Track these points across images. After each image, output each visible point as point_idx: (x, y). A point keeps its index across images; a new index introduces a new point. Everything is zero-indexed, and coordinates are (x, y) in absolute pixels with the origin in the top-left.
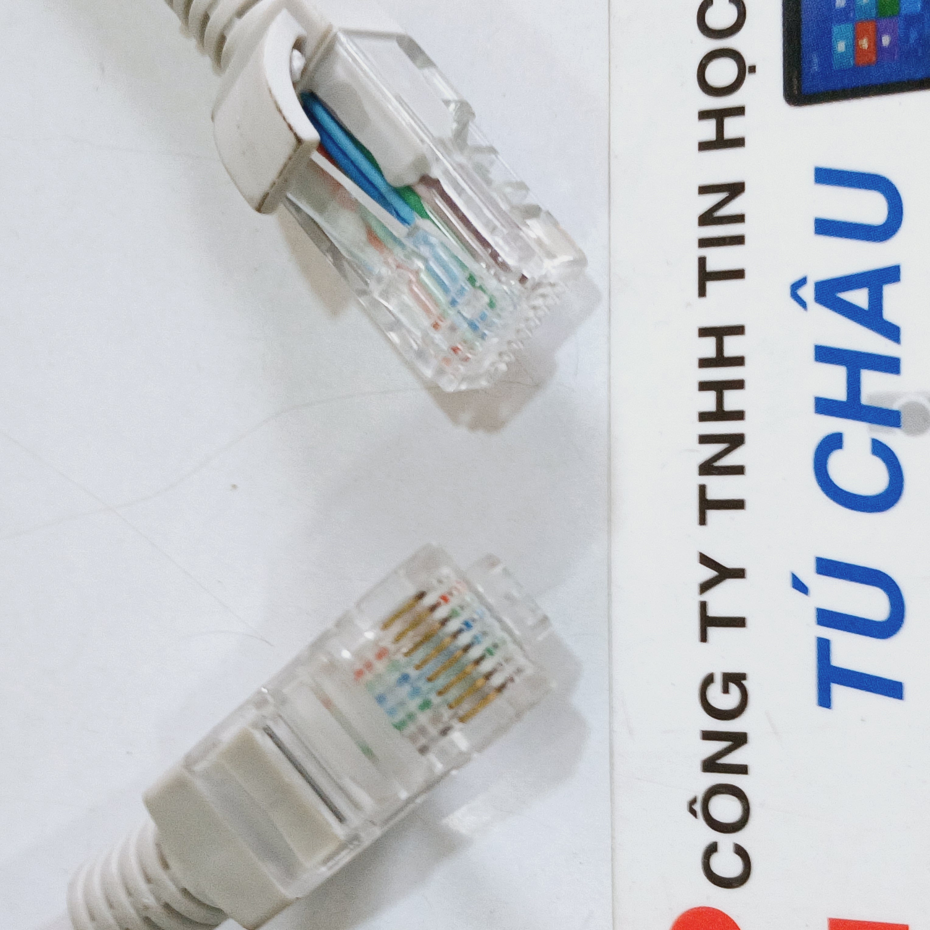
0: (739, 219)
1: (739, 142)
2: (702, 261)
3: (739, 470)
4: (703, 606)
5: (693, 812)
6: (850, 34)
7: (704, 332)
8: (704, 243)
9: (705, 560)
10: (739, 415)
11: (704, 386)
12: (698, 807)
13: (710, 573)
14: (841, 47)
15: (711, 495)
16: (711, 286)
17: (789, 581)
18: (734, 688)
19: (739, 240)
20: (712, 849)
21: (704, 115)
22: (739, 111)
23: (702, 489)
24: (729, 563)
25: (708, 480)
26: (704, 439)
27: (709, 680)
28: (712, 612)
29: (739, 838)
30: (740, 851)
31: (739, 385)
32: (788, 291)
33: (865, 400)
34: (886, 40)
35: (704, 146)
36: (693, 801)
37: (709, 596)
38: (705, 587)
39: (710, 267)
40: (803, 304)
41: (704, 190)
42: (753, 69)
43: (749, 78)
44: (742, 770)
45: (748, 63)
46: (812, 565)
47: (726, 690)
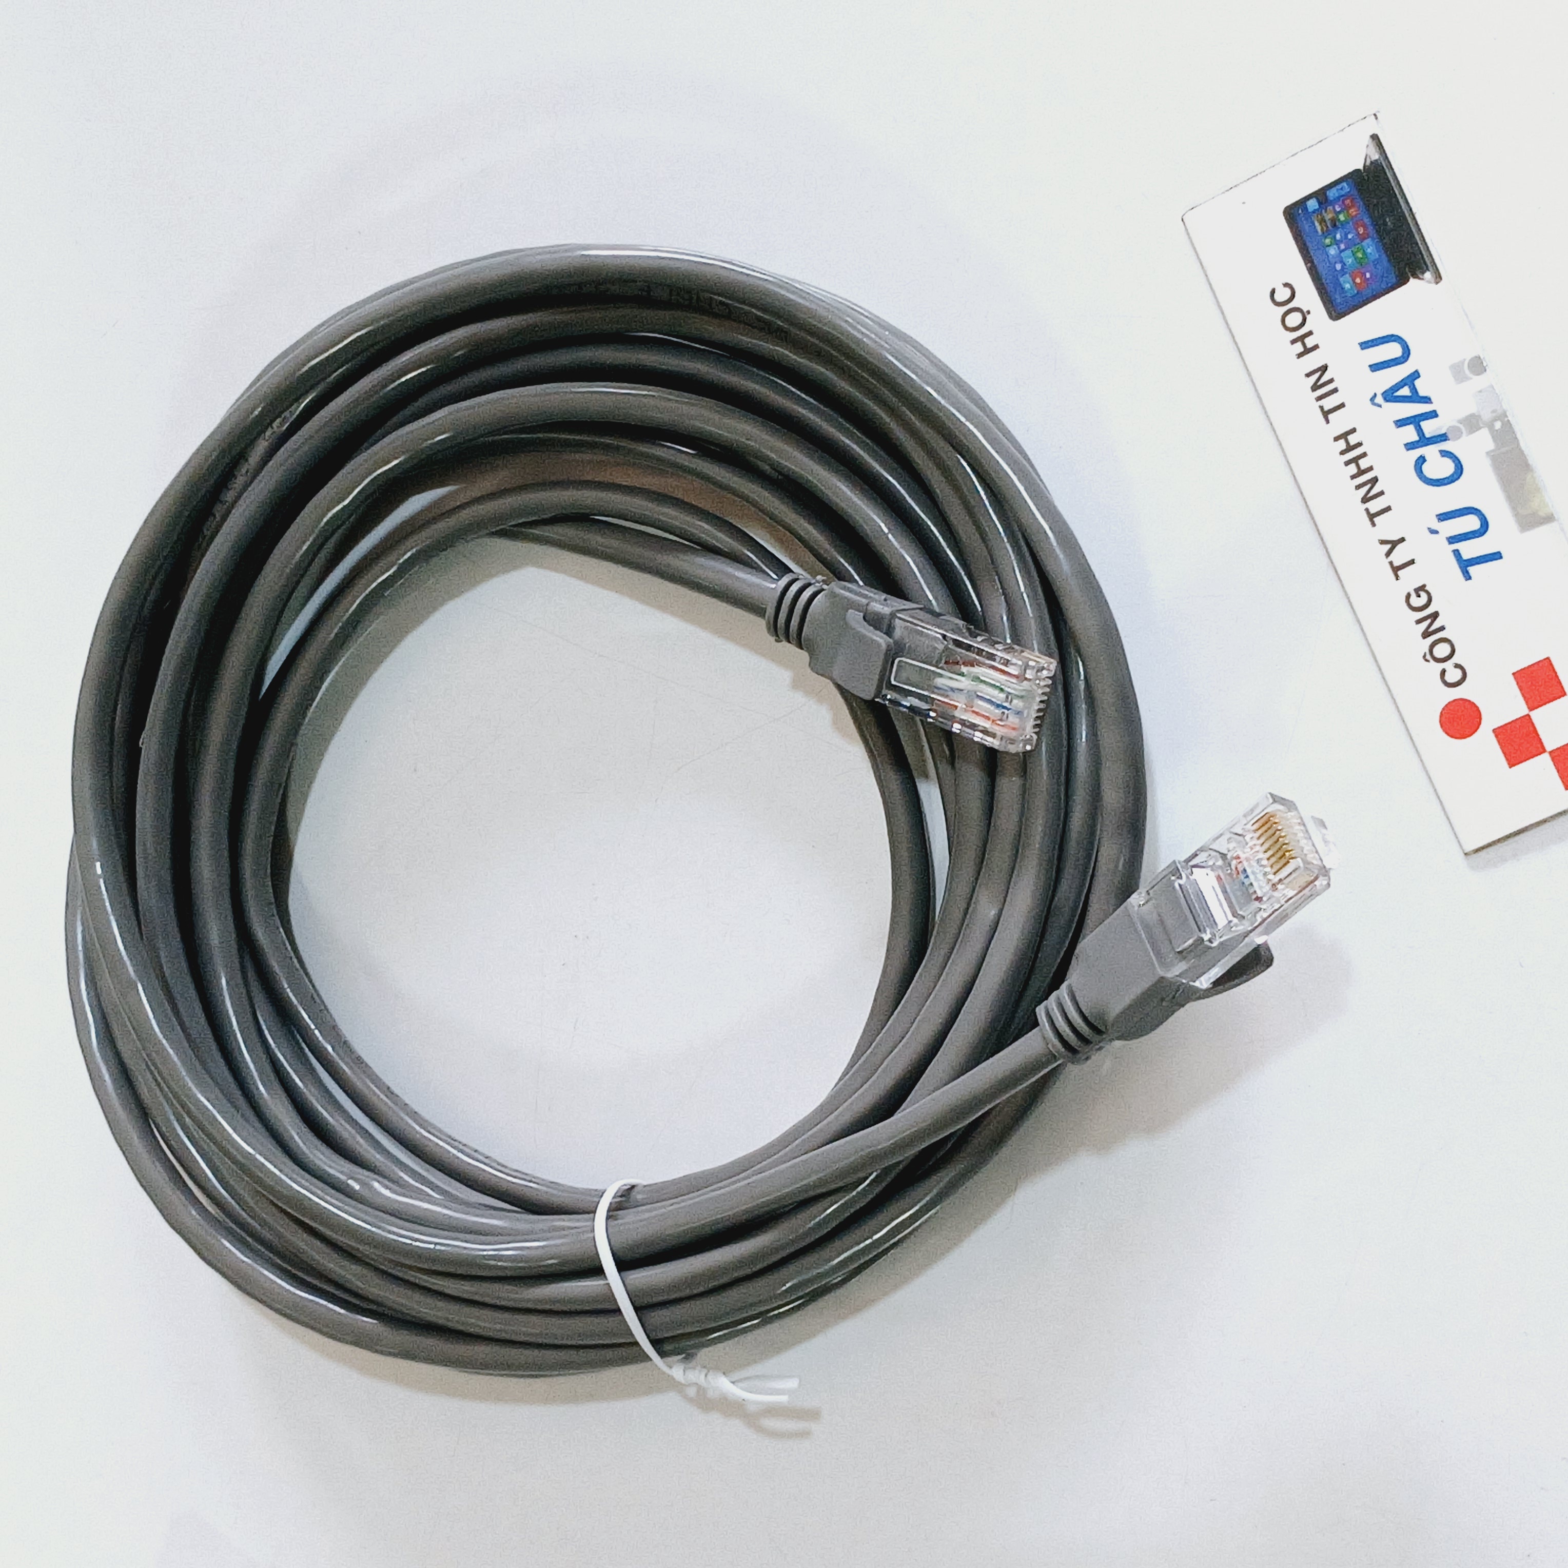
0: (1331, 381)
1: (1316, 347)
2: (1321, 408)
3: (1382, 493)
4: (1391, 563)
5: (1427, 661)
6: (1350, 280)
7: (1336, 439)
8: (1319, 398)
9: (1383, 542)
10: (1370, 469)
11: (1347, 463)
12: (1428, 657)
13: (1389, 546)
14: (1347, 286)
15: (1372, 511)
16: (1330, 416)
17: (1427, 531)
18: (1422, 594)
19: (1335, 390)
20: (1443, 672)
21: (1294, 342)
22: (1310, 333)
23: (1367, 510)
24: (1395, 538)
25: (1368, 505)
26: (1358, 487)
27: (1408, 596)
28: (1396, 564)
29: (1455, 660)
30: (1457, 666)
31: (1364, 455)
32: (1369, 402)
33: (1427, 436)
34: (1368, 275)
35: (1300, 355)
36: (1424, 656)
37: (1391, 558)
38: (1388, 554)
39: (1326, 409)
40: (1380, 406)
41: (1308, 375)
42: (1309, 312)
43: (1308, 317)
44: (1442, 628)
45: (1305, 310)
46: (1436, 520)
47: (1419, 596)
